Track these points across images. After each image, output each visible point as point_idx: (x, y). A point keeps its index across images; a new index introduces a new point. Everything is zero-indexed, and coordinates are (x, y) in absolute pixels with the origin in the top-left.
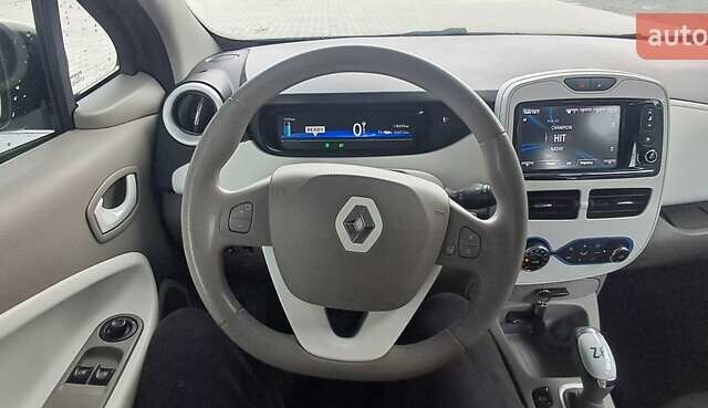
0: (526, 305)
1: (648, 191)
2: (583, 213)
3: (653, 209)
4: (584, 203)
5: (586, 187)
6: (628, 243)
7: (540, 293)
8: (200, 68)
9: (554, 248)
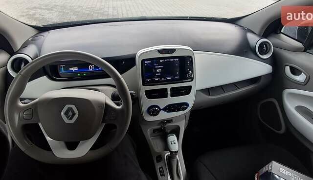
0: (159, 127)
1: (191, 87)
2: (169, 95)
3: (193, 92)
4: (169, 92)
5: (169, 87)
6: (187, 104)
7: (163, 122)
8: (25, 46)
9: (161, 108)
